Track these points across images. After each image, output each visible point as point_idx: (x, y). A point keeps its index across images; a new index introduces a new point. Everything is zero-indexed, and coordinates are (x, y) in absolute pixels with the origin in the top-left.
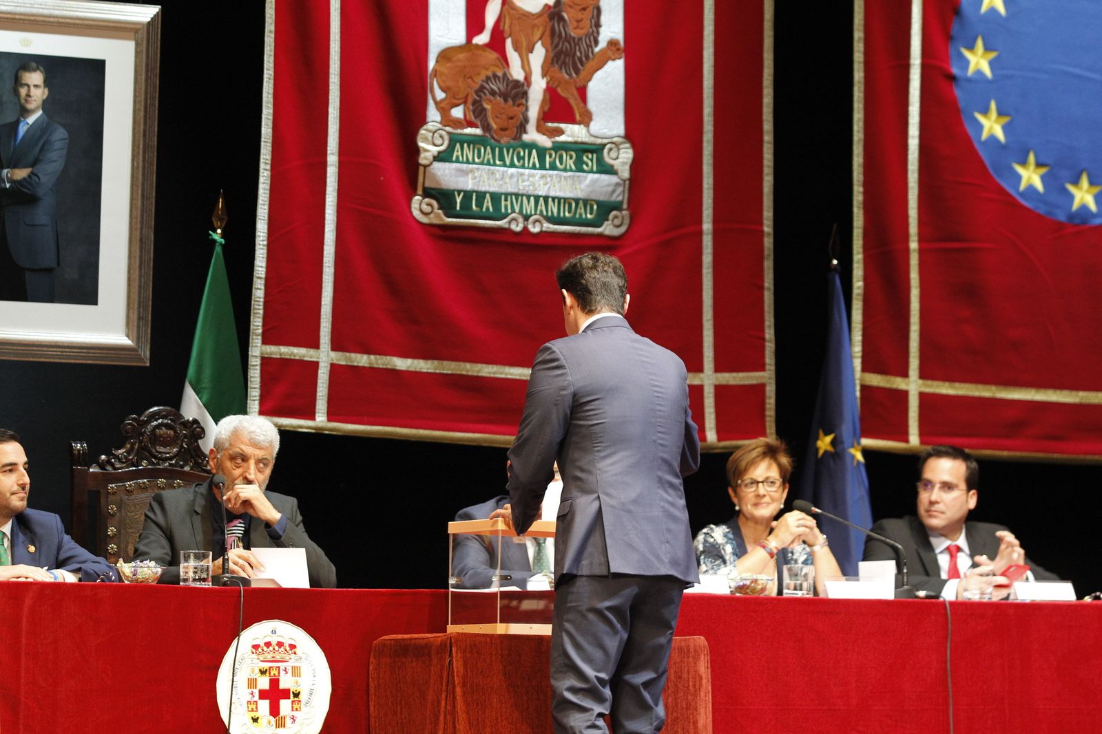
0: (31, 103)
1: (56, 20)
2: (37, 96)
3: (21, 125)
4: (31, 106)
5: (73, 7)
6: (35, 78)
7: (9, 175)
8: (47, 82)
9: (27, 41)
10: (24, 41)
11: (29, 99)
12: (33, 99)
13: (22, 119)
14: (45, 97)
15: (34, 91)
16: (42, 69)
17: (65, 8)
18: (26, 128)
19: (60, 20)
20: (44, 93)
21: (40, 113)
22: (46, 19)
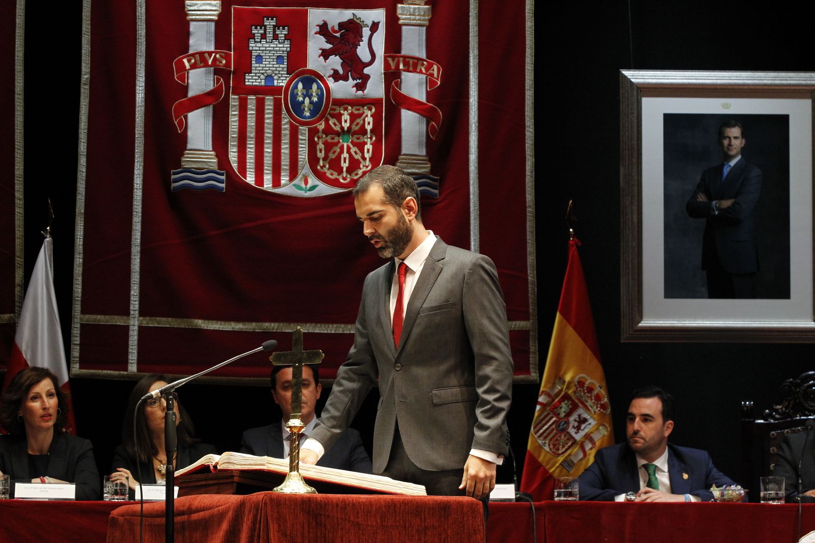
0: (732, 151)
1: (748, 87)
2: (736, 145)
3: (725, 167)
4: (733, 153)
5: (761, 77)
6: (735, 132)
7: (717, 205)
8: (744, 135)
9: (728, 104)
10: (725, 104)
11: (731, 147)
12: (734, 147)
13: (726, 163)
14: (742, 145)
15: (734, 142)
16: (739, 125)
17: (755, 78)
18: (729, 169)
19: (751, 87)
20: (742, 142)
21: (739, 158)
22: (742, 87)
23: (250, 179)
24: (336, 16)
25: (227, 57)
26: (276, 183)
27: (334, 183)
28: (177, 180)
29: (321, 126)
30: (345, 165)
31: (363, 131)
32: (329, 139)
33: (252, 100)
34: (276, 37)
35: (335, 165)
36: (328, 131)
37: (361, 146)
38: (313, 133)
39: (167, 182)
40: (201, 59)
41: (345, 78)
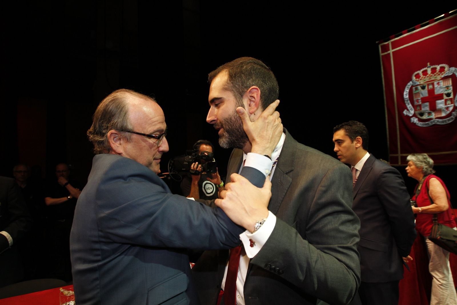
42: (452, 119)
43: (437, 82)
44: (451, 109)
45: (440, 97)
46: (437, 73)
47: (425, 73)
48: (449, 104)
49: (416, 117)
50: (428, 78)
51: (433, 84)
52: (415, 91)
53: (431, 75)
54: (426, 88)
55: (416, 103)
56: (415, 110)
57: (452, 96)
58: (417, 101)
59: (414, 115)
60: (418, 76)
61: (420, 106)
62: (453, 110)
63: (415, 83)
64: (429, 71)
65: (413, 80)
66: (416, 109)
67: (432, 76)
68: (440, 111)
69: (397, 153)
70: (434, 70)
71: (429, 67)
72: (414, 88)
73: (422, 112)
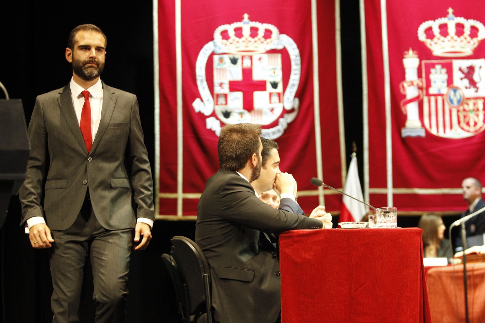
23: (434, 131)
24: (465, 64)
25: (422, 82)
26: (445, 132)
27: (468, 131)
28: (405, 133)
29: (461, 108)
30: (472, 123)
31: (478, 110)
32: (465, 113)
33: (433, 99)
34: (441, 73)
35: (468, 124)
36: (464, 110)
37: (478, 116)
38: (458, 111)
39: (400, 133)
40: (412, 83)
41: (470, 88)
42: (279, 131)
43: (259, 56)
44: (278, 111)
45: (261, 86)
46: (259, 39)
47: (239, 32)
48: (275, 103)
49: (217, 119)
50: (244, 44)
51: (251, 58)
52: (219, 65)
53: (250, 39)
54: (239, 62)
55: (217, 90)
56: (217, 103)
57: (280, 89)
58: (221, 85)
59: (214, 114)
60: (225, 35)
61: (226, 96)
62: (282, 116)
63: (220, 48)
64: (246, 32)
65: (215, 40)
66: (217, 101)
67: (250, 41)
68: (260, 112)
69: (175, 191)
70: (254, 32)
71: (248, 23)
72: (216, 58)
73: (229, 110)
